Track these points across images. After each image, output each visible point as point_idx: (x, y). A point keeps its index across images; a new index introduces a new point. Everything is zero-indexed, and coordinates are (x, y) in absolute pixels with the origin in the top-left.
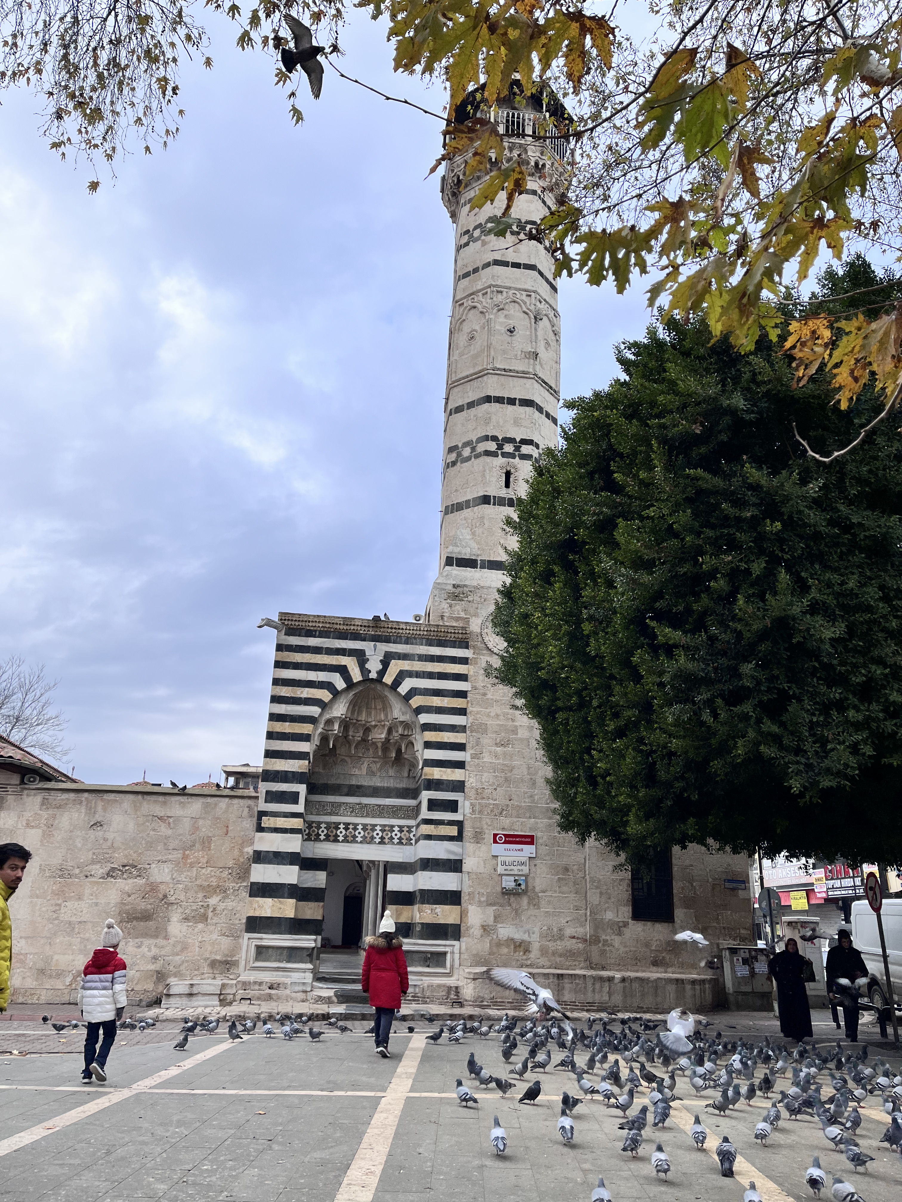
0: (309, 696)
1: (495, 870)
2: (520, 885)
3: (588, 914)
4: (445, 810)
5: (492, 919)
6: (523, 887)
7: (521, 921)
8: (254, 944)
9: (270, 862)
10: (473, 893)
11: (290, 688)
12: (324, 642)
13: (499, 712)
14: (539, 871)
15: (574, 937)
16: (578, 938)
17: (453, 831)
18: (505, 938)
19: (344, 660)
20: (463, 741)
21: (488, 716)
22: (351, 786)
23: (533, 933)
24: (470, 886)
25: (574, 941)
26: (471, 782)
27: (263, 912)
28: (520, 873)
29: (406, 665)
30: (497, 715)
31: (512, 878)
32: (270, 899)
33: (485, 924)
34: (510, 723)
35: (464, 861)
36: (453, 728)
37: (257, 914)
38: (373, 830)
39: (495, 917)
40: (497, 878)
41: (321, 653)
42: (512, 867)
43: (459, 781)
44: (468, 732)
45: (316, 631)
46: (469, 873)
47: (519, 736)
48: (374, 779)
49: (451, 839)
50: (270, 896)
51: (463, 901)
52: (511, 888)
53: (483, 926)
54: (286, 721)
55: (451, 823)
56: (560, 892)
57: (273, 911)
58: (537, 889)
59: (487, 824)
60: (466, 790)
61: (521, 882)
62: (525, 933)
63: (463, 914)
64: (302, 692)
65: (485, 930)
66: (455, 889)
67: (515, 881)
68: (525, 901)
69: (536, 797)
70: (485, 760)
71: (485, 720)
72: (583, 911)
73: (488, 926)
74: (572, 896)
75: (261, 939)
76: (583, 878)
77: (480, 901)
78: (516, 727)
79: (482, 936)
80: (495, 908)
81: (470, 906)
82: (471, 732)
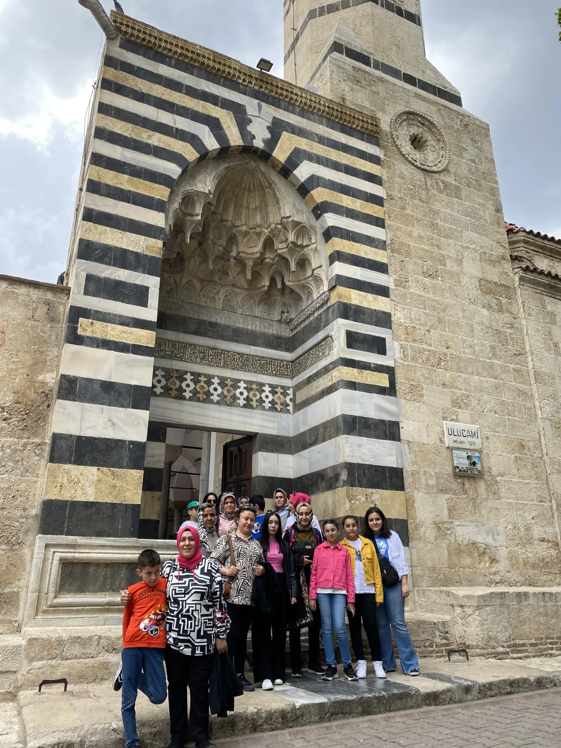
0: (162, 146)
1: (442, 441)
2: (474, 464)
3: (554, 507)
4: (370, 349)
5: (446, 512)
6: (478, 466)
7: (481, 516)
8: (58, 556)
9: (93, 400)
10: (418, 472)
11: (130, 125)
12: (184, 78)
13: (422, 234)
14: (492, 446)
15: (543, 540)
16: (548, 541)
17: (383, 381)
18: (466, 542)
19: (215, 111)
20: (385, 261)
21: (410, 235)
22: (201, 322)
23: (498, 534)
24: (414, 463)
25: (545, 545)
26: (398, 317)
27: (79, 492)
28: (472, 447)
29: (303, 144)
30: (420, 237)
31: (464, 454)
32: (94, 469)
33: (438, 519)
34: (436, 250)
35: (401, 425)
36: (370, 241)
37: (67, 496)
38: (235, 387)
39: (450, 510)
40: (445, 453)
41: (180, 91)
42: (462, 439)
43: (384, 313)
44: (389, 251)
45: (171, 58)
46: (409, 442)
47: (448, 268)
48: (233, 318)
49: (381, 391)
50: (94, 463)
51: (406, 484)
52: (465, 467)
53: (435, 523)
54: (123, 173)
55: (379, 369)
56: (519, 477)
57: (98, 491)
58: (494, 471)
59: (423, 375)
60: (393, 326)
61: (476, 460)
62: (488, 534)
63: (409, 504)
64: (150, 136)
65: (439, 529)
66: (395, 466)
67: (468, 457)
68: (482, 486)
69: (477, 348)
70: (412, 291)
71: (406, 239)
72: (548, 504)
73: (443, 523)
74: (533, 482)
75: (73, 546)
76: (541, 458)
77: (427, 485)
78: (443, 256)
79: (436, 538)
80: (447, 496)
81: (415, 492)
82: (392, 251)
